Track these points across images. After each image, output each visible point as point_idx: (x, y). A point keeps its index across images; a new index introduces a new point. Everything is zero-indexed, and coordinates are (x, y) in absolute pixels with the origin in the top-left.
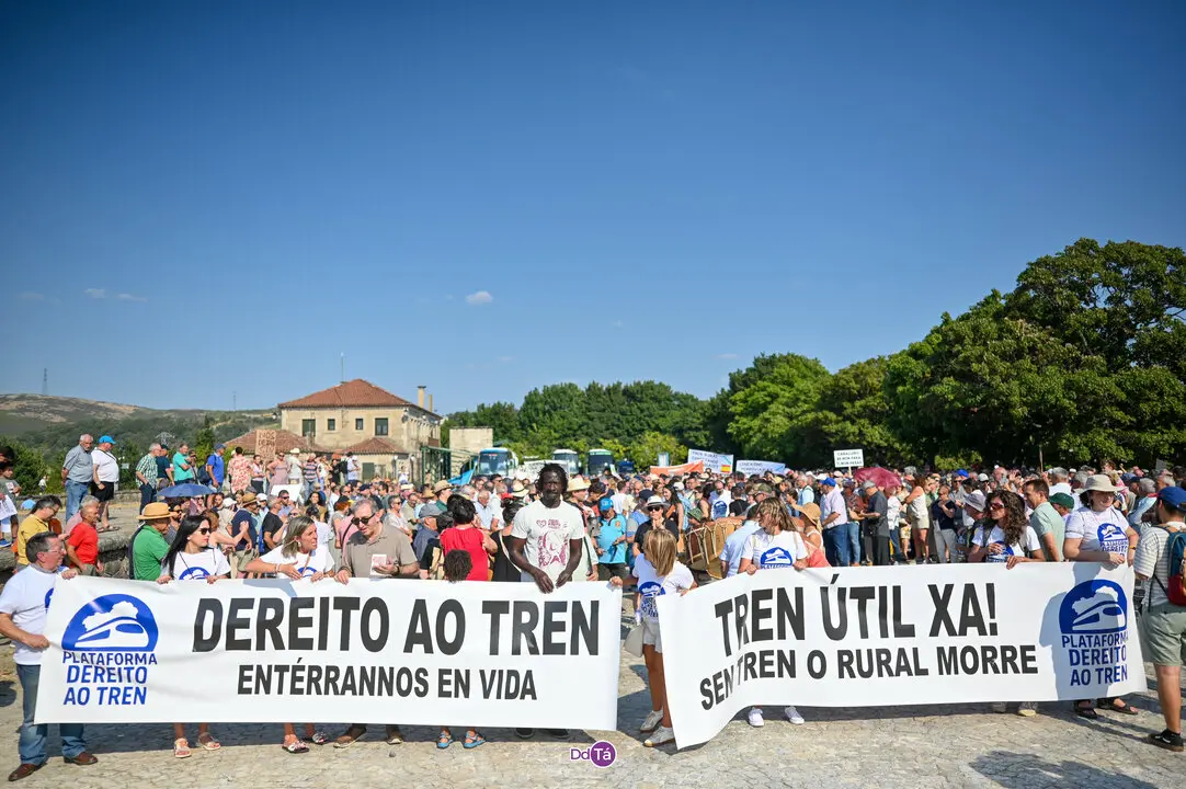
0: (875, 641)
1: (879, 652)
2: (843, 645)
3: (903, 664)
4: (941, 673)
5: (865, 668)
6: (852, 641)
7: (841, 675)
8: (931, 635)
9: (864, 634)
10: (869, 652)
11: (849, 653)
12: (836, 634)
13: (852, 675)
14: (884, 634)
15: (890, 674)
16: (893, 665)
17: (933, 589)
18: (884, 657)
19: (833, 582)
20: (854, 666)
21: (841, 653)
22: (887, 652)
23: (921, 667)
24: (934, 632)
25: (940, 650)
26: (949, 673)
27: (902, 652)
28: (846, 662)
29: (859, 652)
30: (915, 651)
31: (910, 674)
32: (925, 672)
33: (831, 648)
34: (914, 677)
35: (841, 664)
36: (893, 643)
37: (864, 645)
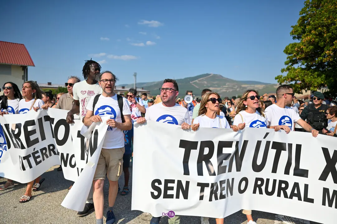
0: (280, 175)
1: (281, 182)
2: (259, 175)
3: (296, 192)
4: (324, 204)
5: (270, 190)
6: (266, 173)
7: (254, 192)
8: (320, 179)
9: (274, 170)
10: (275, 181)
11: (262, 180)
12: (257, 168)
13: (261, 192)
14: (287, 172)
15: (286, 196)
16: (289, 191)
17: (325, 151)
18: (283, 185)
19: (265, 138)
20: (263, 188)
21: (257, 179)
22: (286, 183)
23: (309, 197)
24: (323, 177)
25: (326, 191)
26: (330, 205)
27: (296, 185)
28: (259, 186)
29: (268, 180)
30: (306, 186)
31: (300, 199)
32: (311, 201)
33: (252, 176)
34: (303, 202)
35: (256, 185)
36: (291, 179)
37: (272, 177)
